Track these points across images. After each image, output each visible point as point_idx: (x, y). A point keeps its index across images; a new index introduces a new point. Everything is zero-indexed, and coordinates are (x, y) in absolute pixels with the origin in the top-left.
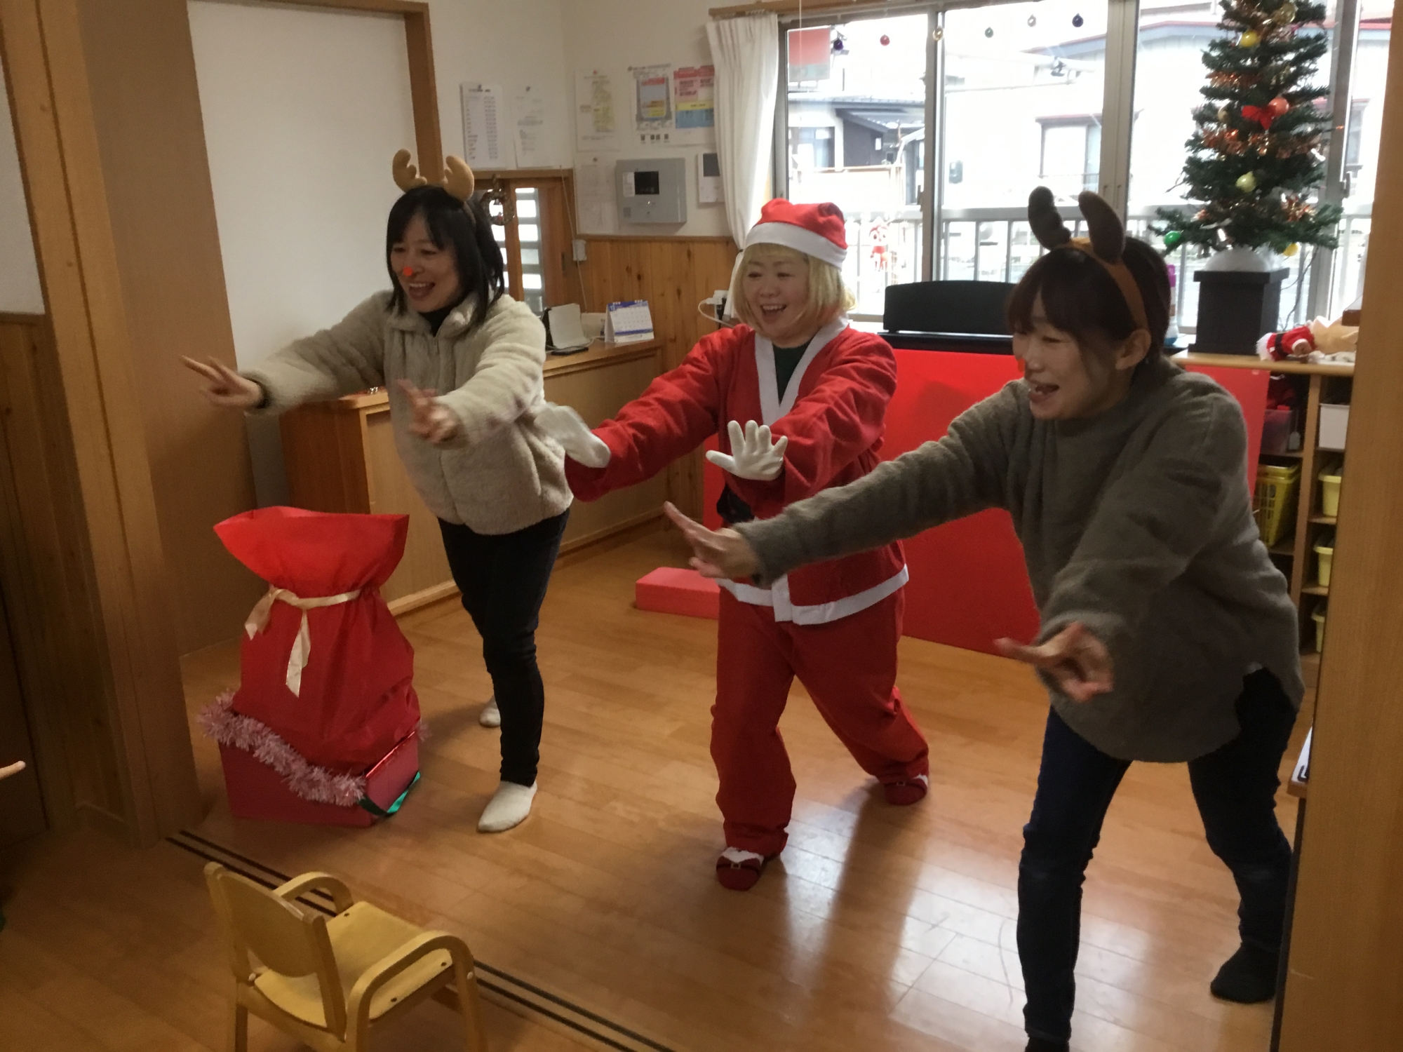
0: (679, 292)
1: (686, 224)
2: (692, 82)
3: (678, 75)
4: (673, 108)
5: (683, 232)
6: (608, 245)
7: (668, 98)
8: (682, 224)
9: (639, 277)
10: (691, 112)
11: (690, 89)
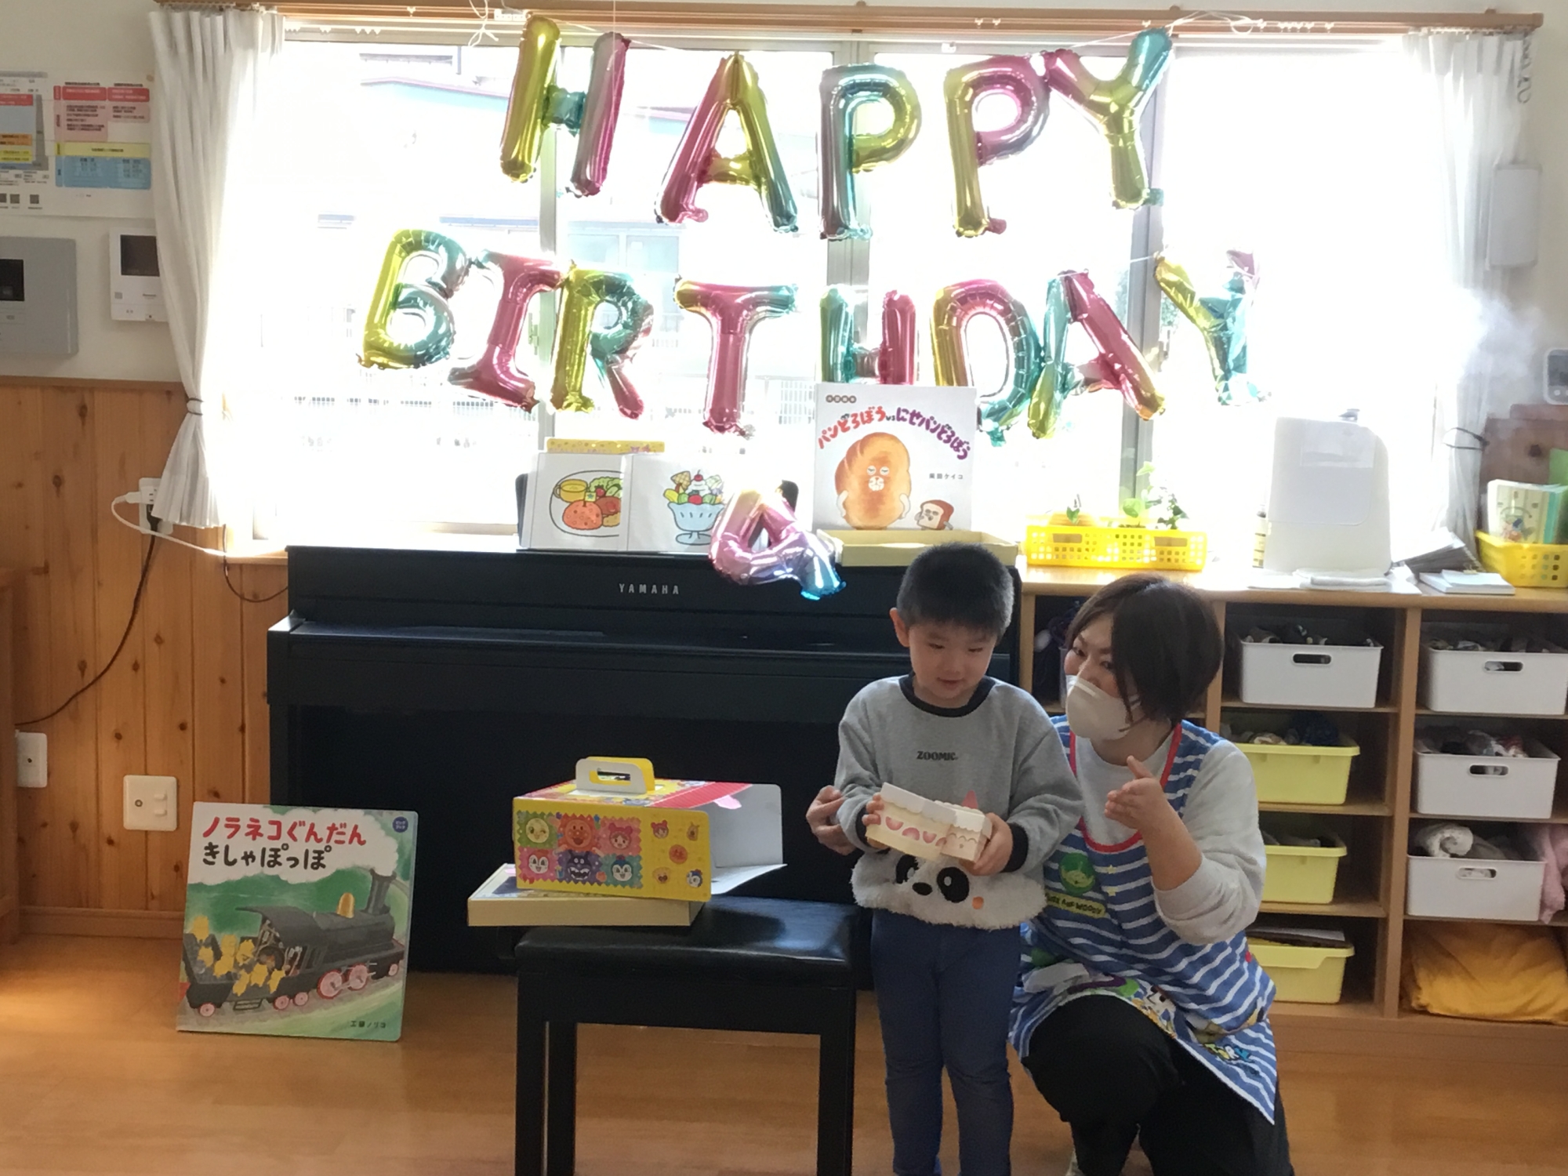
1: (76, 357)
2: (94, 109)
3: (61, 93)
4: (50, 150)
7: (40, 132)
8: (68, 356)
10: (93, 160)
11: (90, 121)
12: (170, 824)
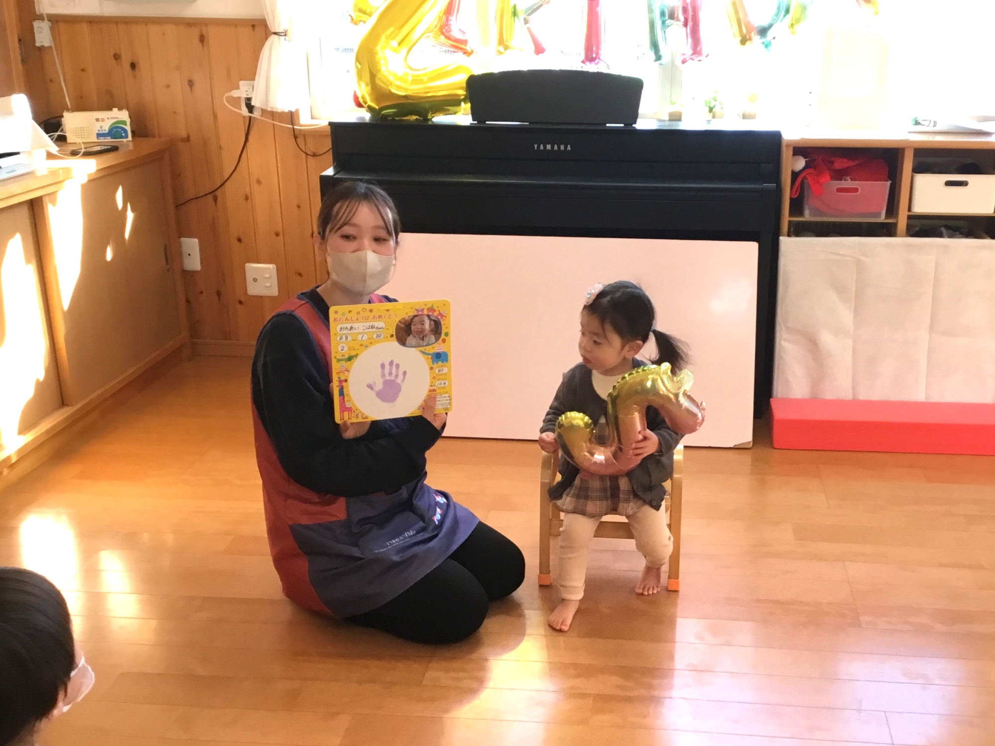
0: (190, 83)
6: (85, 27)
9: (133, 66)
12: (275, 292)
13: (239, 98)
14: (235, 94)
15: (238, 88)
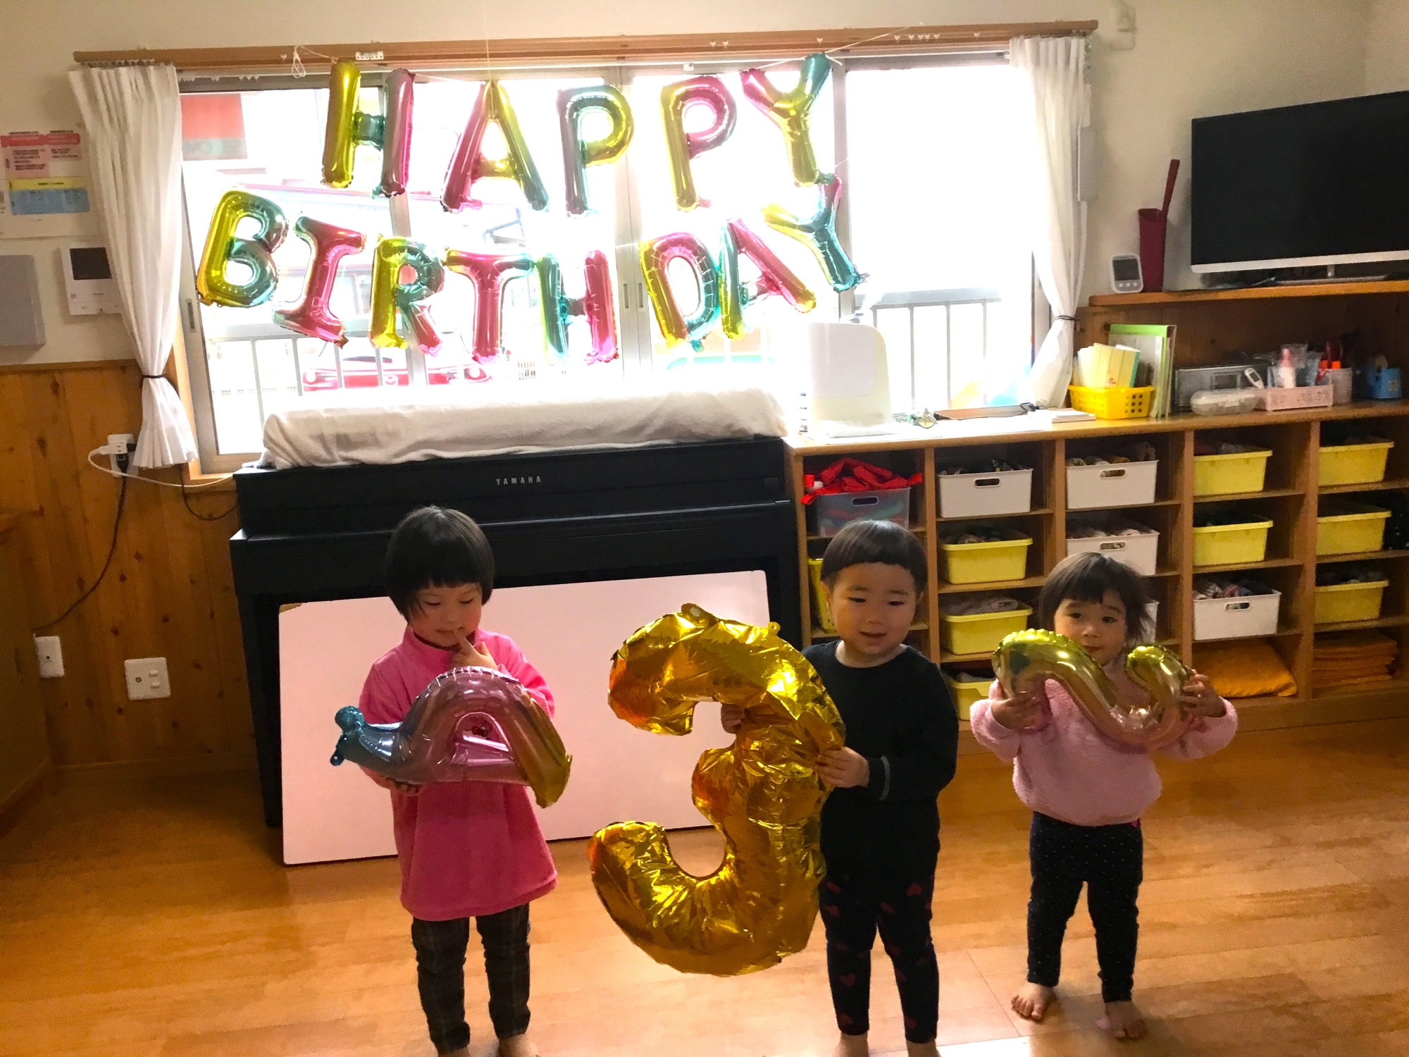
0: (42, 443)
1: (43, 349)
2: (36, 152)
3: (7, 141)
4: (4, 186)
5: (37, 359)
8: (37, 347)
10: (39, 192)
11: (33, 162)
12: (166, 692)
13: (107, 456)
14: (103, 450)
15: (106, 443)
